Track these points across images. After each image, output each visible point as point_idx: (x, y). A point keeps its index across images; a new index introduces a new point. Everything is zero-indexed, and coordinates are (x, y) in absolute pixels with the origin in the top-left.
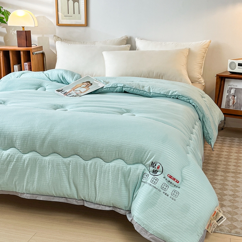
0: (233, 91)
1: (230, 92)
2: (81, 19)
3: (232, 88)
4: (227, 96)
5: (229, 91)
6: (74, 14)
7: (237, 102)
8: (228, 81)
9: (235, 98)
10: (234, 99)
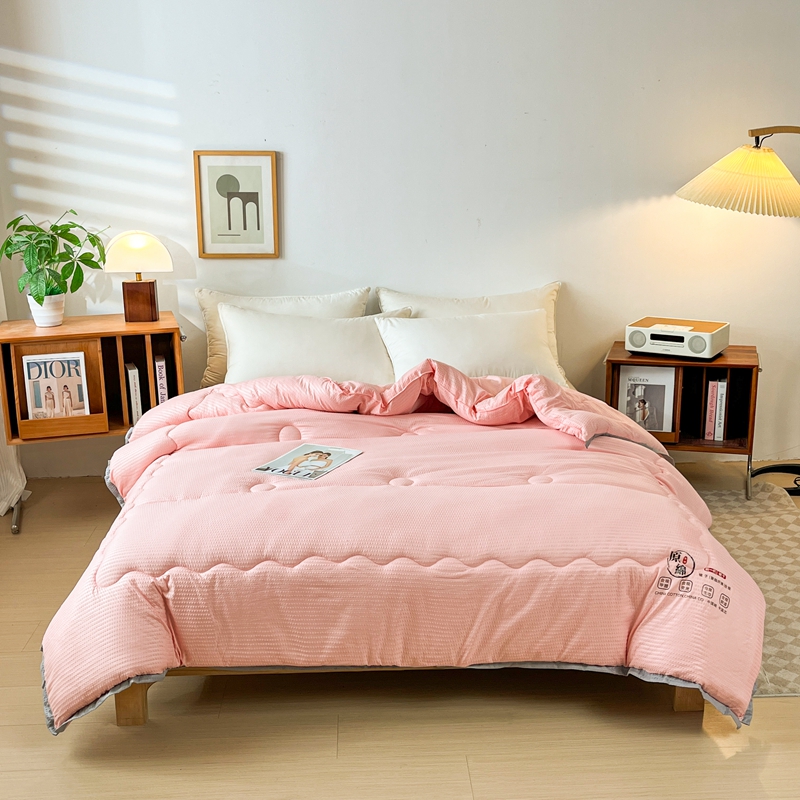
0: (639, 392)
1: (634, 393)
2: (263, 242)
3: (636, 386)
4: (629, 403)
5: (632, 392)
6: (245, 229)
7: (651, 414)
8: (627, 371)
9: (647, 405)
10: (644, 408)
